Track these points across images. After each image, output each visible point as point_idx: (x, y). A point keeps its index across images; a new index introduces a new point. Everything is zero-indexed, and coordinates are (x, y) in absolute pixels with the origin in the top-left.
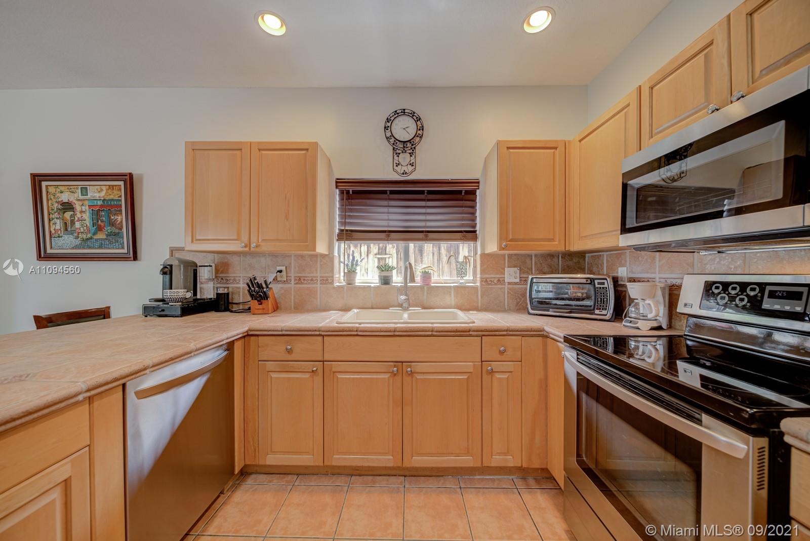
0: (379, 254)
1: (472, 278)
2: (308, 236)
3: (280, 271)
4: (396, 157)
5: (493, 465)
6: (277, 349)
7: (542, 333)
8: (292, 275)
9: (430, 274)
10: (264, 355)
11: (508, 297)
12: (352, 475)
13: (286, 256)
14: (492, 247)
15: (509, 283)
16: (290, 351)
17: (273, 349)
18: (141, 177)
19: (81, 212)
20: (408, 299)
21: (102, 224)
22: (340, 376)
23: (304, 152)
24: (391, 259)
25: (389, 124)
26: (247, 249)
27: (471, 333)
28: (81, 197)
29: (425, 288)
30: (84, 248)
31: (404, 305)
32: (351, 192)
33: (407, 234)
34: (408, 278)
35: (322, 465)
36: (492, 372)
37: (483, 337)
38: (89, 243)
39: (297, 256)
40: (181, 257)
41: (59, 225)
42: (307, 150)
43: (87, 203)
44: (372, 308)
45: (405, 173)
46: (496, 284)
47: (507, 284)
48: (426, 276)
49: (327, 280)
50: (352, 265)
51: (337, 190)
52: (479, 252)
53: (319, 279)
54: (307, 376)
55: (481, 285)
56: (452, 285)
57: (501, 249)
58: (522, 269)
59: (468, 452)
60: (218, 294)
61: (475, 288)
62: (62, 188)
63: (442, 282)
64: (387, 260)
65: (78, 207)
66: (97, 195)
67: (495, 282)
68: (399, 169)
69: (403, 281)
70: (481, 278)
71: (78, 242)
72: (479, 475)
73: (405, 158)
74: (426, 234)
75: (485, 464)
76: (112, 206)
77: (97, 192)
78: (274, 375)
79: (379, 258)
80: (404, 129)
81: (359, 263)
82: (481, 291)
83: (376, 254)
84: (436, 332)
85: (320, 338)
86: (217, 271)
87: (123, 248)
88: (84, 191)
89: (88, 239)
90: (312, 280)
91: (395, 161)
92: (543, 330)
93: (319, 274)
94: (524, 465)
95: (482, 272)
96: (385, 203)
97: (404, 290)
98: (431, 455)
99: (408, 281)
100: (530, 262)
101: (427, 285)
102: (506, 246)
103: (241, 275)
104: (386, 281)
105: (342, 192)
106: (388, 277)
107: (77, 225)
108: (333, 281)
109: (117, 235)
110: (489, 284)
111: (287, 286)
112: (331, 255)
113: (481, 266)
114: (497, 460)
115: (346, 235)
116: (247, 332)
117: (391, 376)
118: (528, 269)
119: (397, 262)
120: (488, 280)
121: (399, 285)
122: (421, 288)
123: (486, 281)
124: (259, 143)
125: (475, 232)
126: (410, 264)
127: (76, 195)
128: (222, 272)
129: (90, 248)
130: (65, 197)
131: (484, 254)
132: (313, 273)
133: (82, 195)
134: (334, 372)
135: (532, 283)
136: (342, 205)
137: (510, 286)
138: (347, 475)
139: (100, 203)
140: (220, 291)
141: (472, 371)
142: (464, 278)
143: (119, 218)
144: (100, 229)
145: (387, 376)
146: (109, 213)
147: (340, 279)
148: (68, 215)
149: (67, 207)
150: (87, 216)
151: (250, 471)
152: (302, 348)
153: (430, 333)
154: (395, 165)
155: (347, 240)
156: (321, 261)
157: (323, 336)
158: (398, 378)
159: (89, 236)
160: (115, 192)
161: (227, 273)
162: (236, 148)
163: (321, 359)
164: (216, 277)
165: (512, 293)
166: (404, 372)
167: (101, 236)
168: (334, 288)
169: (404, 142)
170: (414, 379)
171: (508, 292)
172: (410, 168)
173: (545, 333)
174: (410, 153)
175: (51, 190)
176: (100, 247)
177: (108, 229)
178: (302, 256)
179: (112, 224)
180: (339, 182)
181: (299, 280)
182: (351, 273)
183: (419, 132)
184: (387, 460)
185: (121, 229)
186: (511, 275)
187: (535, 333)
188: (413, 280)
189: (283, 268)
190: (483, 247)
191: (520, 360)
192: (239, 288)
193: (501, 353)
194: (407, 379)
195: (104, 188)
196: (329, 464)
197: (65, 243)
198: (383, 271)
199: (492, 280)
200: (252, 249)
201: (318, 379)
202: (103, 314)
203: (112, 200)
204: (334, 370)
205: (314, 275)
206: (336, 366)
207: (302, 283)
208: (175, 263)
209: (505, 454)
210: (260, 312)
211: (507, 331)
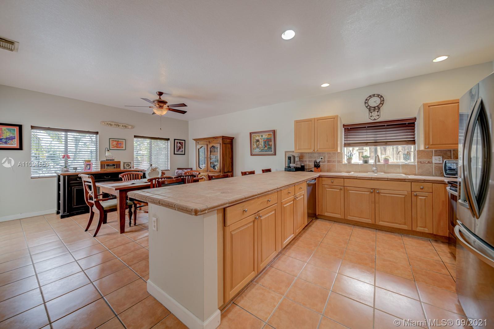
0: (359, 150)
1: (413, 161)
2: (335, 147)
3: (322, 158)
4: (370, 114)
5: (417, 230)
6: (328, 181)
7: (444, 182)
8: (326, 160)
9: (388, 159)
10: (324, 183)
11: (435, 170)
12: (354, 225)
13: (323, 153)
14: (422, 148)
15: (435, 163)
16: (332, 182)
17: (327, 182)
18: (276, 130)
19: (261, 142)
20: (377, 169)
21: (266, 145)
22: (350, 191)
23: (333, 119)
24: (366, 152)
25: (367, 101)
26: (314, 152)
27: (406, 180)
28: (261, 138)
29: (386, 165)
30: (262, 152)
31: (375, 171)
32: (349, 129)
33: (376, 143)
34: (377, 161)
35: (344, 218)
36: (416, 196)
37: (412, 183)
38: (263, 150)
39: (328, 153)
40: (293, 154)
41: (255, 146)
42: (334, 118)
43: (263, 139)
44: (360, 172)
45: (375, 119)
46: (427, 164)
47: (434, 164)
48: (386, 160)
49: (340, 161)
50: (350, 155)
51: (343, 128)
52: (417, 150)
53: (336, 161)
54: (339, 190)
55: (418, 164)
56: (400, 164)
57: (425, 148)
58: (444, 157)
59: (405, 224)
60: (302, 166)
61: (415, 166)
62: (257, 136)
63: (395, 162)
64: (364, 152)
65: (260, 141)
66: (265, 137)
67: (427, 163)
68: (372, 118)
69: (374, 162)
70: (417, 161)
71: (260, 150)
72: (411, 235)
73: (375, 114)
74: (386, 143)
75: (413, 229)
76: (269, 140)
77: (265, 136)
78: (327, 189)
79: (359, 152)
80: (374, 102)
81: (353, 155)
82: (418, 167)
83: (357, 150)
84: (390, 179)
85: (343, 179)
86: (300, 159)
87: (272, 152)
88: (262, 136)
89: (262, 150)
90: (334, 161)
91: (370, 115)
92: (444, 181)
93: (336, 159)
94: (435, 233)
95: (418, 158)
96: (365, 131)
97: (375, 165)
98: (388, 222)
99: (377, 162)
100: (450, 153)
101: (387, 164)
102: (428, 147)
103: (308, 160)
104: (366, 162)
105: (345, 129)
106: (367, 160)
107: (260, 146)
108: (342, 162)
109: (270, 148)
110: (422, 164)
111: (324, 163)
112: (341, 153)
113: (418, 156)
114: (419, 229)
115: (347, 145)
116: (319, 176)
117: (370, 193)
118: (448, 157)
119: (370, 154)
120: (422, 162)
121: (372, 164)
122: (384, 165)
123: (421, 162)
124: (317, 118)
125: (414, 140)
126: (378, 155)
127: (260, 137)
128: (301, 159)
129: (263, 152)
130: (257, 138)
131: (419, 150)
132: (334, 159)
133: (262, 137)
134: (348, 190)
135: (445, 163)
136: (345, 133)
137: (436, 165)
138: (353, 225)
139: (266, 139)
140: (302, 165)
141: (407, 194)
142: (408, 161)
143: (271, 143)
144: (266, 146)
145: (369, 193)
146: (268, 142)
147: (345, 161)
148: (258, 143)
149: (258, 141)
150: (262, 143)
151: (318, 217)
152: (336, 181)
153: (387, 180)
154: (370, 117)
155: (348, 146)
156: (337, 155)
157: (344, 178)
158: (373, 194)
159: (263, 148)
160: (270, 136)
161: (303, 159)
162: (310, 120)
163: (343, 185)
164: (300, 160)
165: (437, 168)
166: (376, 192)
167: (266, 148)
168: (343, 164)
169: (374, 107)
170: (380, 195)
171: (435, 167)
172: (378, 117)
173: (445, 183)
174: (377, 111)
175: (254, 136)
176: (266, 152)
177: (268, 146)
178: (330, 153)
179: (269, 145)
180: (344, 125)
181: (329, 161)
182: (350, 159)
183: (382, 102)
184: (369, 221)
185: (271, 146)
186: (436, 160)
187: (439, 182)
188: (379, 161)
189: (323, 157)
190: (419, 147)
191: (432, 192)
192: (307, 164)
193: (422, 189)
194: (377, 195)
195: (267, 135)
196: (346, 218)
197: (257, 151)
198: (364, 158)
199: (425, 162)
200: (315, 152)
201: (342, 192)
202: (253, 173)
203: (269, 138)
204: (348, 189)
205: (335, 160)
206: (349, 188)
207: (330, 163)
208: (291, 156)
209: (425, 227)
210: (317, 171)
211: (424, 180)
